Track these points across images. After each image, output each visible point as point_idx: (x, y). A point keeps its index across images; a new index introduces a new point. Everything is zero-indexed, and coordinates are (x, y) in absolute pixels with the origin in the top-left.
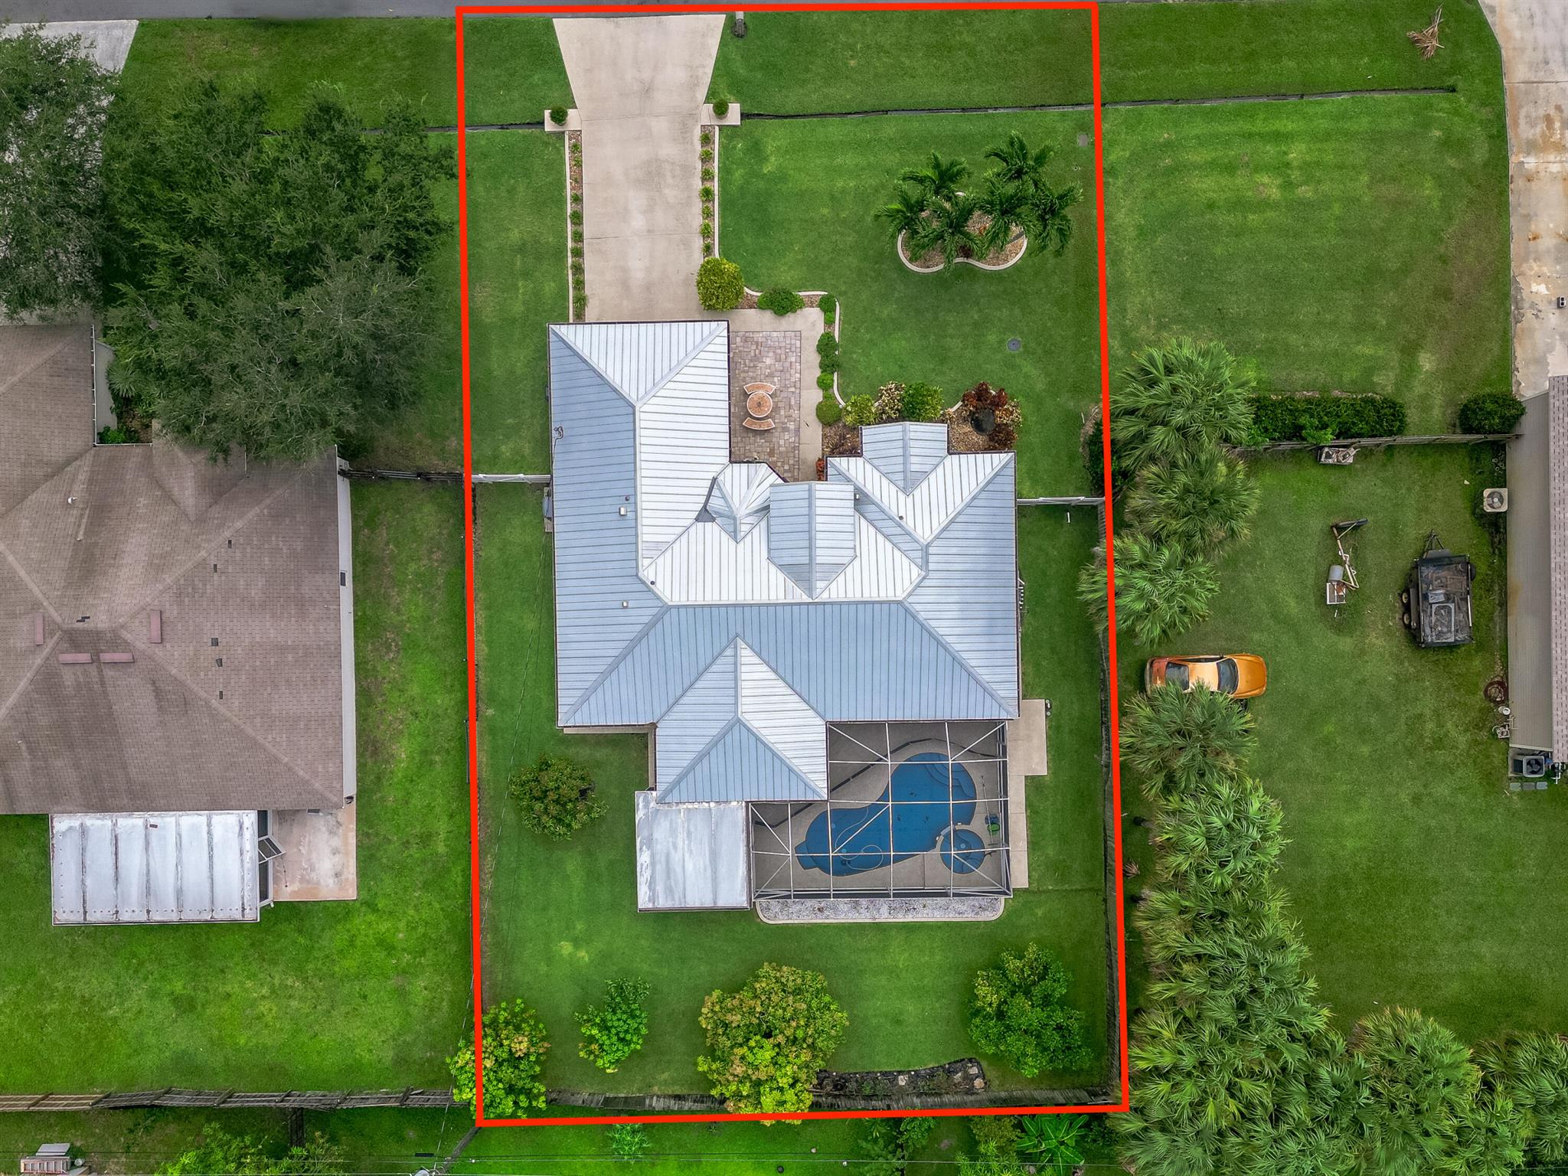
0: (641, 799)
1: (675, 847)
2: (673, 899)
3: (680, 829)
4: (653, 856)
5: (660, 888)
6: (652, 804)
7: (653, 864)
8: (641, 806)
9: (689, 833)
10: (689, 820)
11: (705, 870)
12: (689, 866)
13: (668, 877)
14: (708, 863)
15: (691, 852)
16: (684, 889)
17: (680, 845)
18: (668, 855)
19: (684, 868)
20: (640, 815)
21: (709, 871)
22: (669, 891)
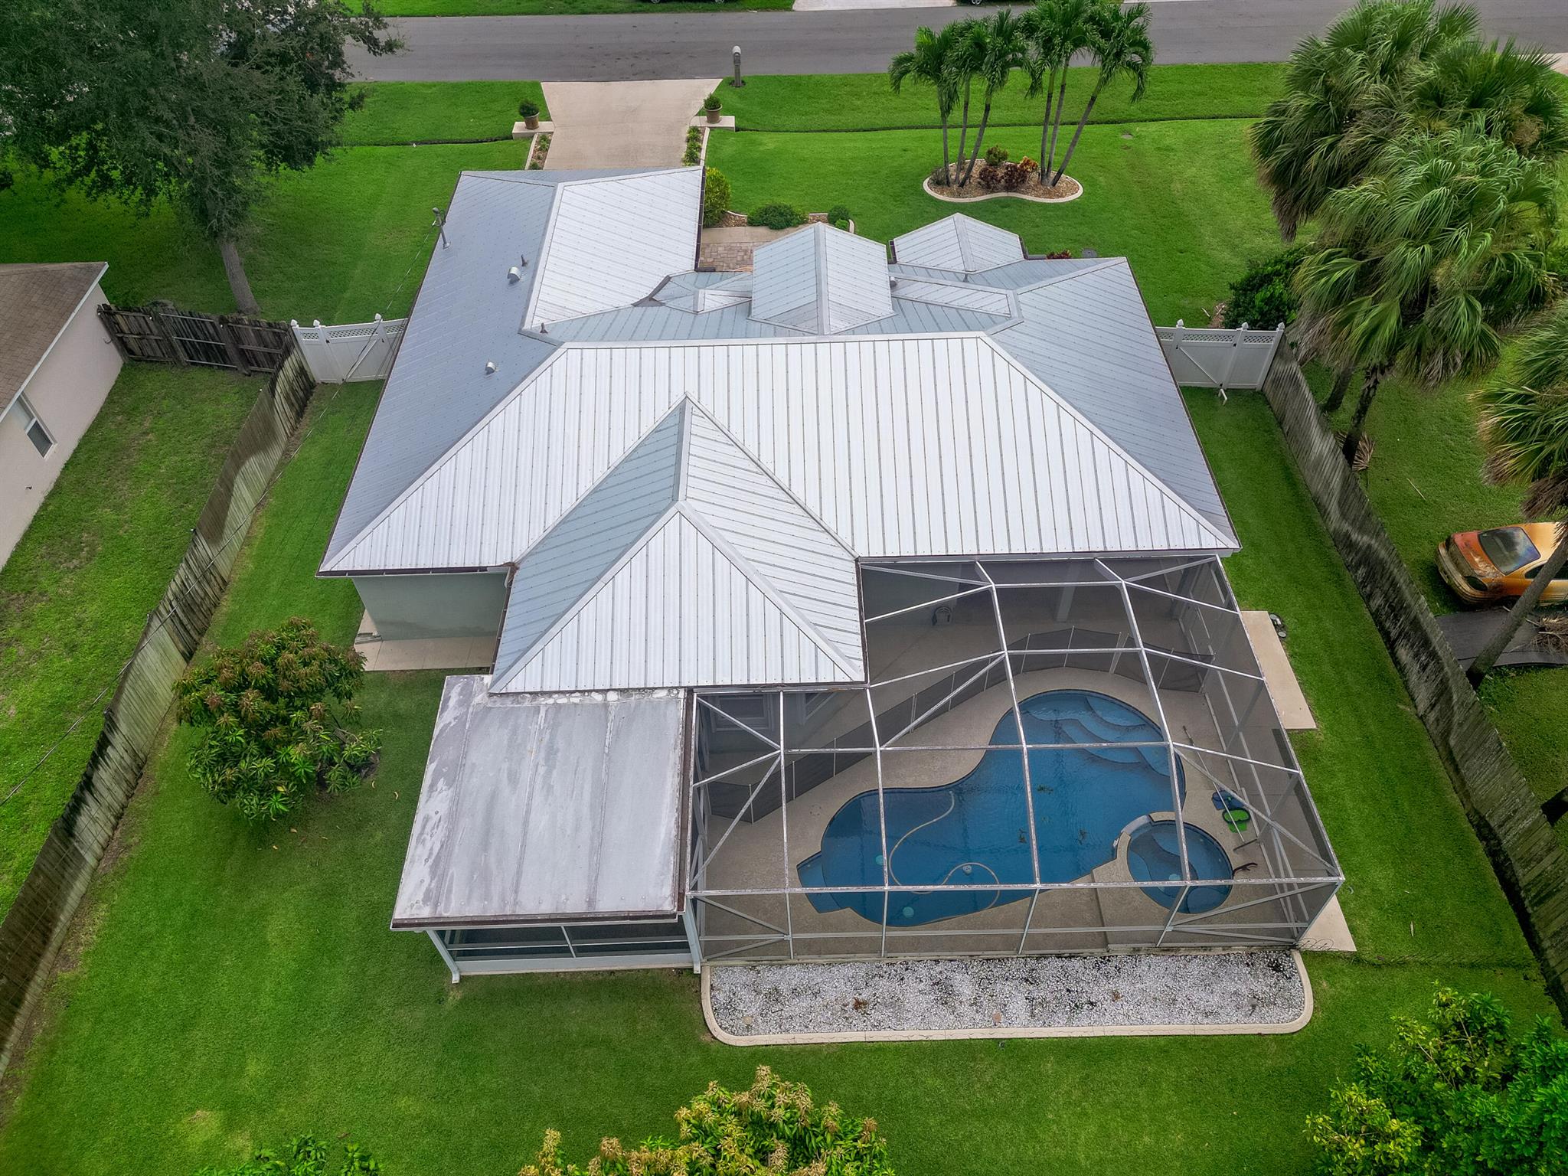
0: (457, 690)
1: (513, 779)
2: (487, 896)
3: (532, 745)
4: (456, 801)
5: (458, 871)
6: (479, 698)
7: (454, 816)
8: (452, 703)
9: (551, 752)
10: (554, 727)
11: (577, 829)
12: (540, 821)
13: (485, 845)
14: (586, 811)
15: (549, 789)
16: (519, 873)
17: (526, 775)
18: (494, 796)
19: (526, 823)
20: (445, 719)
21: (586, 833)
22: (481, 877)
